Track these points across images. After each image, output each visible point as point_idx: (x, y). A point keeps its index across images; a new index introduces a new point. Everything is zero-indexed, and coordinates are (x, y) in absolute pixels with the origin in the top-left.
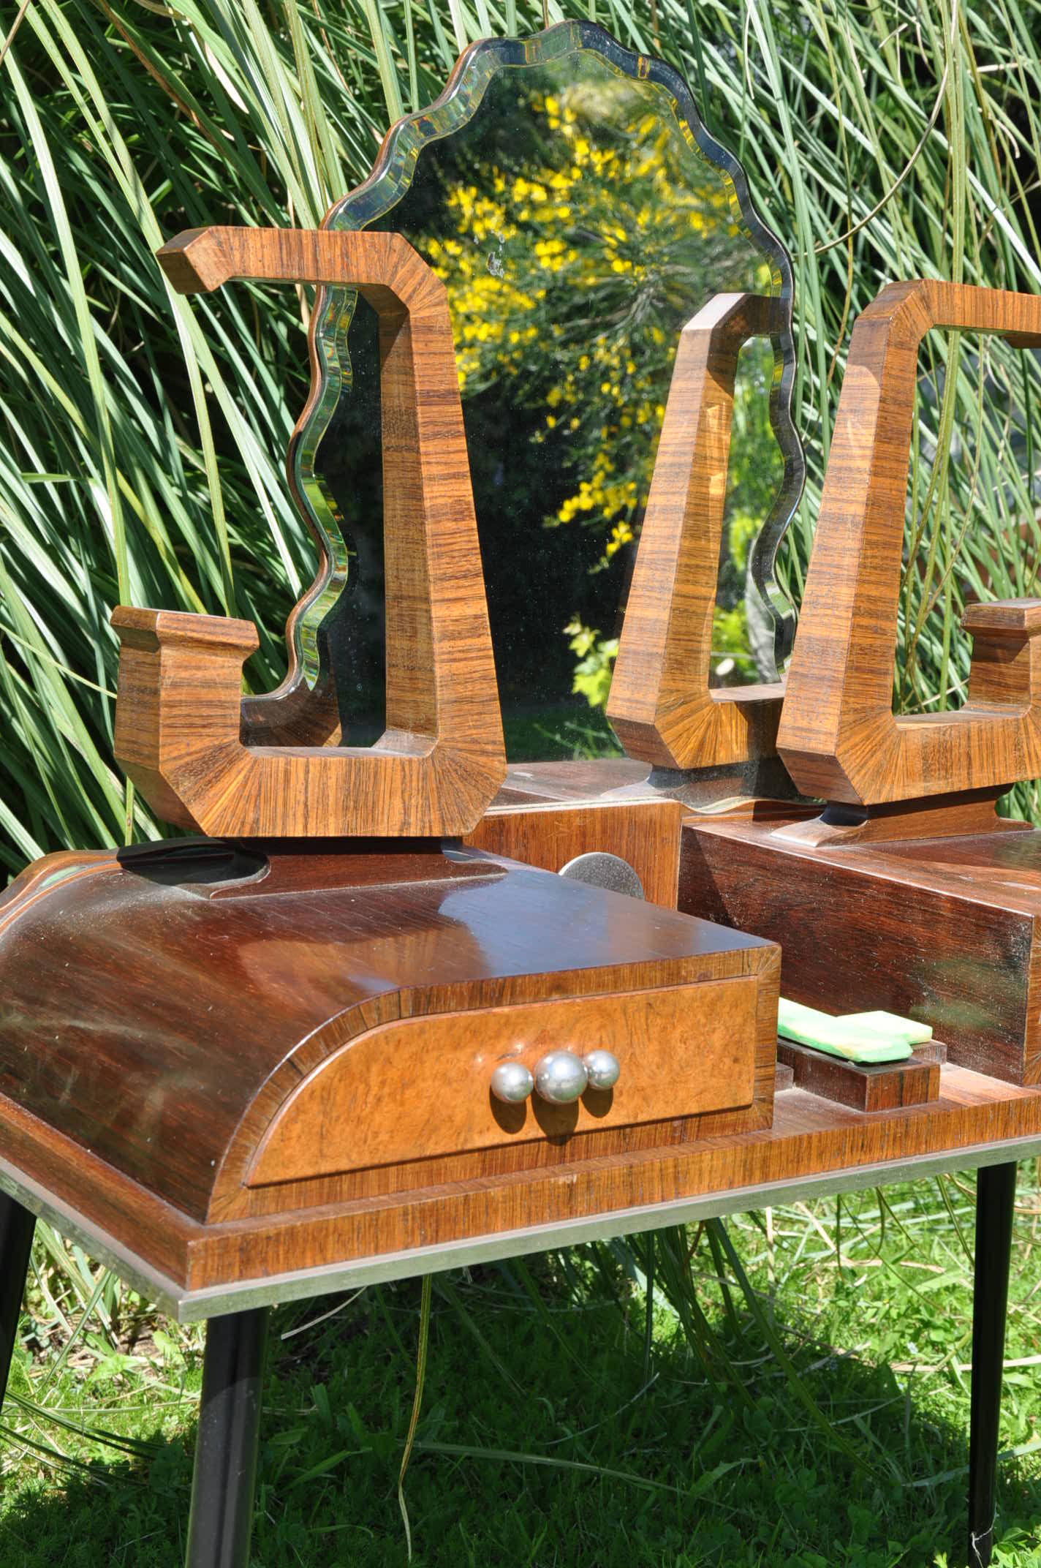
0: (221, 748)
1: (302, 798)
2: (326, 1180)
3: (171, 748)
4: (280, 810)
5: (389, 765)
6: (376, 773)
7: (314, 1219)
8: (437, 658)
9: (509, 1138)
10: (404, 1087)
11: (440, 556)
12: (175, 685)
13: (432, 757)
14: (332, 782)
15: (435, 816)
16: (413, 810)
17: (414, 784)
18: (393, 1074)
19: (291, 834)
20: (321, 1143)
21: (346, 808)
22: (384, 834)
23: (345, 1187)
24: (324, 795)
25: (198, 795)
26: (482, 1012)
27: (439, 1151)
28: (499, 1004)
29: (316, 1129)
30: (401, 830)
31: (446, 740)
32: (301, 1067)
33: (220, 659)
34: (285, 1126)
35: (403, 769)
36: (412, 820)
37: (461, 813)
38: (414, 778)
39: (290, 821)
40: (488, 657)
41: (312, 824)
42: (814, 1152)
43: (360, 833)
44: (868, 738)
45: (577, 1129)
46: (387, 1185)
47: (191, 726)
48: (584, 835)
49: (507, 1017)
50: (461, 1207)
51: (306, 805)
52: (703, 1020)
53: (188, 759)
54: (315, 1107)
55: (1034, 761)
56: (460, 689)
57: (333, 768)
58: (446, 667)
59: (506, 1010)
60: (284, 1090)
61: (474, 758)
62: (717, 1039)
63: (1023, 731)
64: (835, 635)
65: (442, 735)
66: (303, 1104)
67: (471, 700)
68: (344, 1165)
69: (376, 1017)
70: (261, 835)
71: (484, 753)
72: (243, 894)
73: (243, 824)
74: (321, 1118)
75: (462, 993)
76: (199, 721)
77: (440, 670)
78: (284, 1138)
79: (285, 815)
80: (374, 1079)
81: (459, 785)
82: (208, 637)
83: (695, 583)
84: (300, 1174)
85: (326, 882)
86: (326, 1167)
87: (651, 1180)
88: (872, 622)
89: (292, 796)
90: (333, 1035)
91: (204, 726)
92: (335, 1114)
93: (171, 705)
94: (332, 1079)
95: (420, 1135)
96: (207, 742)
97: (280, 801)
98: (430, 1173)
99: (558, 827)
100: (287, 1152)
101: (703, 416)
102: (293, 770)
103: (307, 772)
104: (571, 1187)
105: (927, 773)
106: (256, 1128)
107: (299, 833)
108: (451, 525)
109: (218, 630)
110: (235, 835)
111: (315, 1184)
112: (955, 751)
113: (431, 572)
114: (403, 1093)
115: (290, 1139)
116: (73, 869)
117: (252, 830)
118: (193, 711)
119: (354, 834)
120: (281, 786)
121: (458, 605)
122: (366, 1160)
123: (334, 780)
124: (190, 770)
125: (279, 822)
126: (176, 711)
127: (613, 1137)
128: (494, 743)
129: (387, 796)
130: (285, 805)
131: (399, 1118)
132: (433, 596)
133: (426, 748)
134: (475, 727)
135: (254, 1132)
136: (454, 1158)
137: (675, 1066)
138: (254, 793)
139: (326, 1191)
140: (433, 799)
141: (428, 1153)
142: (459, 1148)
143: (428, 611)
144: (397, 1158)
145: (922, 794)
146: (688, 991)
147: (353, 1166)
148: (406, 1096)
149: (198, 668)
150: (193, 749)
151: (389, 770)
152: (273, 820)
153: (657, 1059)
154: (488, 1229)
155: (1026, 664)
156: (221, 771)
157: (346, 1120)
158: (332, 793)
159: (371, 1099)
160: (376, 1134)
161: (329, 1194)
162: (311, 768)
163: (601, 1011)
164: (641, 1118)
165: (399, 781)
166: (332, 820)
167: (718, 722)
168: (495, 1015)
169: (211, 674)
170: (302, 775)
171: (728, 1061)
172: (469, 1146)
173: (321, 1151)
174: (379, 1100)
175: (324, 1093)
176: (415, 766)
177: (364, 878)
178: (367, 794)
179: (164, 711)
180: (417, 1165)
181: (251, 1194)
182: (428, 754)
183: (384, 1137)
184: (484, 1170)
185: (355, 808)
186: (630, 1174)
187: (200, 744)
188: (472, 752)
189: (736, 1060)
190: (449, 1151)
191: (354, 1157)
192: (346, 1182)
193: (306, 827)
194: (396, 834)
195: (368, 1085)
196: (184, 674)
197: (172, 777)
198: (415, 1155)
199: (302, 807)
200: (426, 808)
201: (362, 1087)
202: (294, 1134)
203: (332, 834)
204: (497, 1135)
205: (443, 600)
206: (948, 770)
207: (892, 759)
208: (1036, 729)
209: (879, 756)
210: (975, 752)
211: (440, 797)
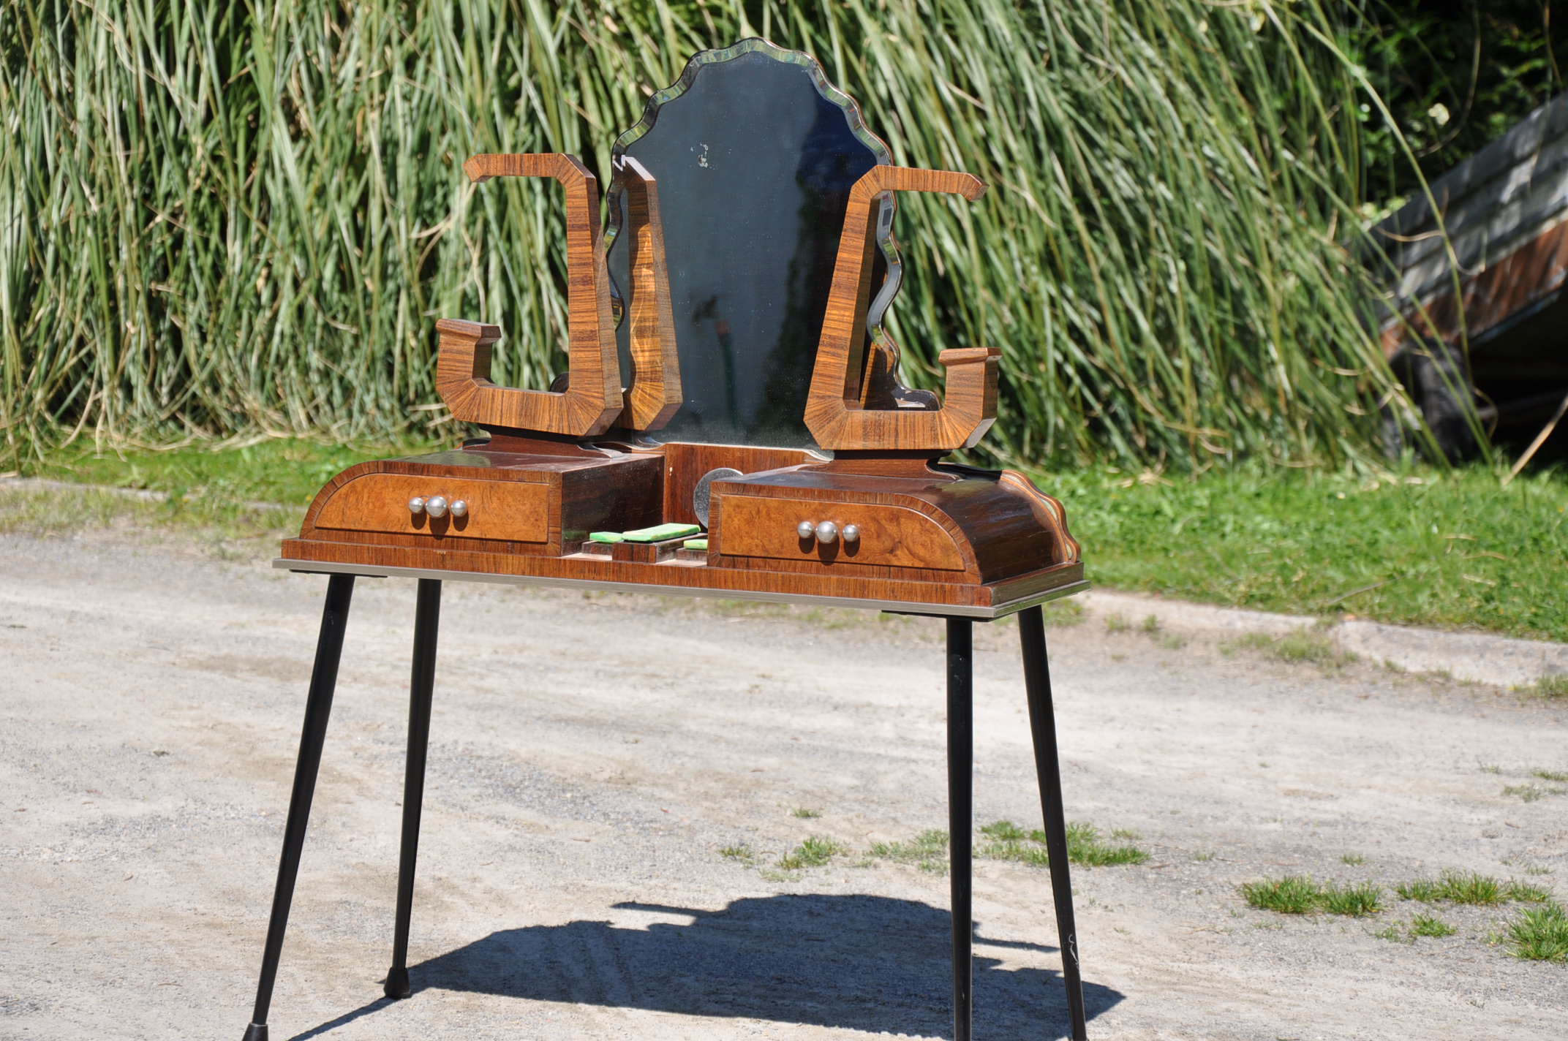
0: (463, 381)
1: (500, 407)
3: (441, 379)
4: (489, 412)
6: (536, 400)
9: (420, 531)
10: (378, 500)
12: (444, 351)
13: (565, 396)
15: (565, 424)
16: (554, 420)
17: (556, 408)
18: (373, 494)
19: (493, 424)
20: (344, 516)
21: (521, 415)
22: (539, 430)
24: (510, 407)
25: (452, 401)
28: (420, 474)
29: (341, 510)
30: (548, 429)
31: (573, 388)
32: (337, 484)
33: (464, 342)
35: (550, 400)
36: (554, 424)
37: (578, 424)
38: (556, 404)
39: (494, 417)
40: (597, 351)
41: (504, 420)
43: (527, 427)
44: (826, 412)
45: (450, 534)
46: (372, 540)
49: (423, 480)
50: (393, 553)
51: (502, 411)
52: (519, 499)
54: (341, 501)
55: (945, 438)
56: (581, 365)
57: (515, 396)
58: (575, 353)
59: (423, 477)
60: (330, 492)
62: (528, 508)
63: (937, 420)
65: (571, 386)
67: (586, 370)
69: (368, 470)
73: (471, 416)
74: (343, 506)
75: (405, 467)
76: (454, 368)
78: (328, 511)
79: (491, 415)
80: (366, 496)
84: (335, 527)
86: (345, 526)
87: (482, 562)
88: (832, 350)
89: (495, 406)
90: (349, 474)
91: (456, 371)
92: (349, 506)
93: (442, 360)
94: (348, 491)
95: (384, 522)
96: (457, 378)
97: (489, 408)
98: (391, 538)
100: (329, 517)
102: (496, 394)
103: (503, 396)
104: (443, 556)
105: (866, 436)
107: (498, 424)
108: (582, 287)
111: (342, 532)
112: (887, 427)
115: (330, 511)
117: (475, 419)
118: (453, 364)
119: (524, 428)
120: (490, 401)
122: (360, 527)
123: (515, 401)
125: (488, 417)
126: (444, 363)
128: (598, 392)
129: (541, 411)
130: (492, 410)
134: (589, 384)
136: (402, 536)
137: (505, 517)
138: (477, 403)
139: (348, 536)
140: (565, 416)
141: (389, 530)
144: (377, 529)
145: (862, 448)
147: (356, 528)
149: (455, 345)
150: (451, 380)
151: (543, 400)
152: (486, 416)
153: (496, 512)
158: (514, 407)
159: (364, 503)
164: (488, 537)
166: (514, 420)
168: (419, 478)
169: (461, 348)
170: (500, 397)
171: (532, 520)
172: (403, 531)
173: (342, 519)
174: (367, 504)
175: (345, 496)
176: (556, 399)
178: (531, 410)
179: (439, 362)
180: (386, 534)
181: (317, 530)
183: (370, 520)
185: (525, 415)
186: (472, 557)
187: (454, 378)
189: (537, 520)
190: (394, 531)
191: (355, 525)
192: (355, 535)
193: (501, 421)
194: (545, 430)
195: (363, 497)
196: (448, 347)
197: (441, 392)
199: (499, 412)
200: (561, 420)
201: (360, 497)
203: (513, 426)
204: (414, 529)
206: (880, 436)
207: (842, 426)
208: (948, 420)
209: (833, 423)
210: (901, 429)
211: (568, 415)
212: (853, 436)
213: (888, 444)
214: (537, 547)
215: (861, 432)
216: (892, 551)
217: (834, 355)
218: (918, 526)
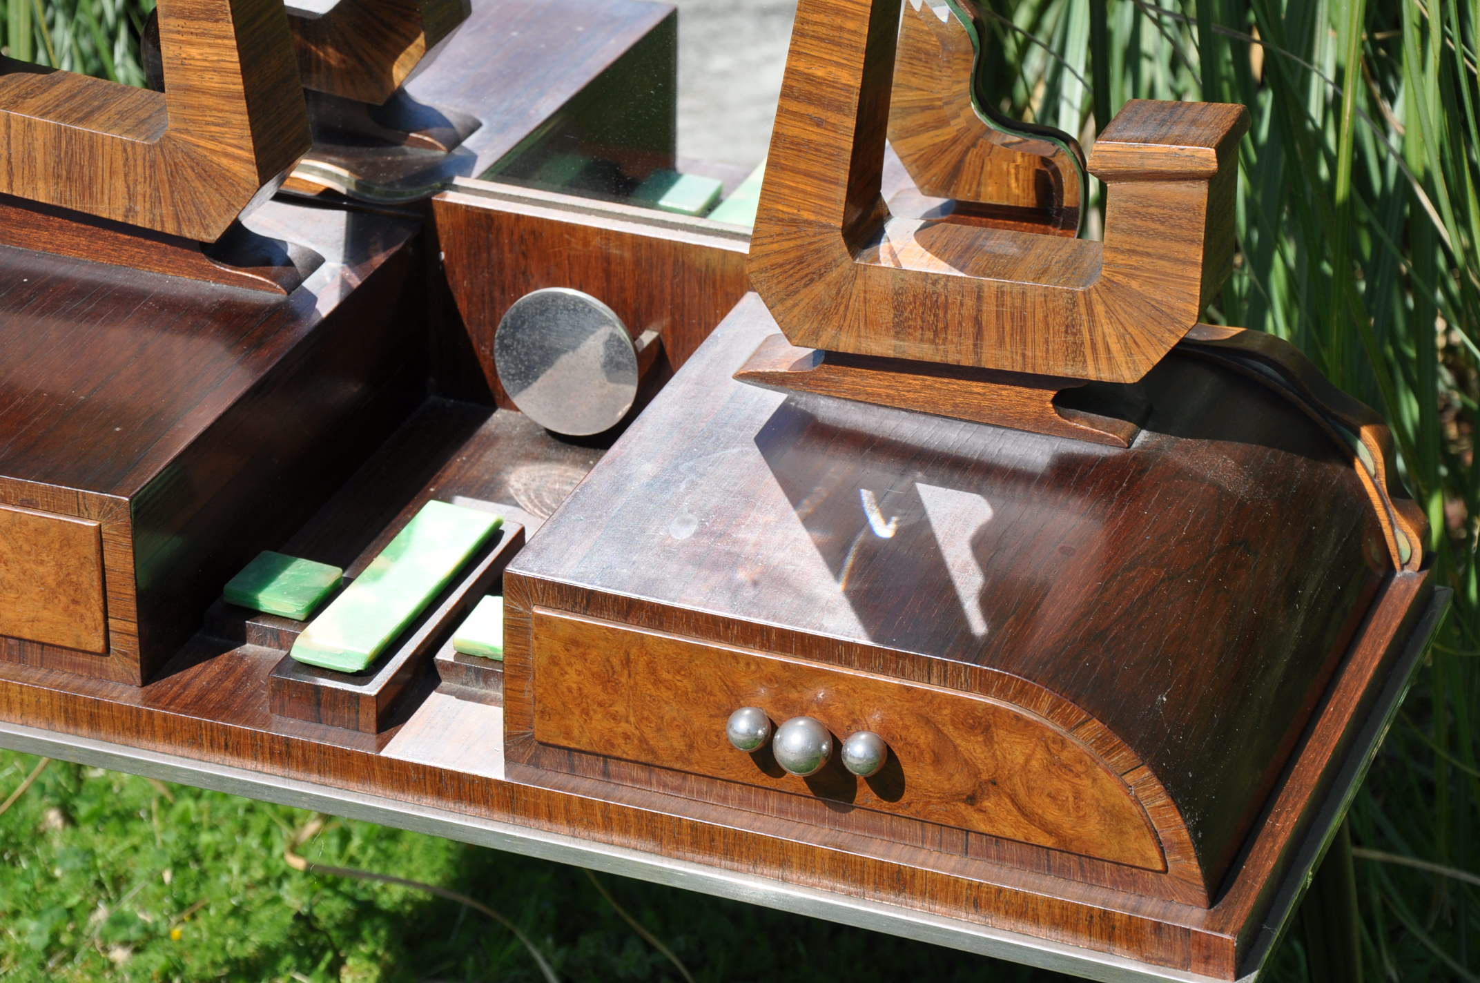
5: (108, 142)
6: (91, 147)
8: (163, 34)
13: (159, 145)
14: (39, 144)
15: (167, 210)
16: (140, 198)
17: (140, 170)
21: (58, 176)
24: (30, 156)
30: (126, 216)
31: (178, 130)
35: (125, 150)
36: (139, 208)
37: (201, 216)
38: (140, 162)
40: (228, 46)
41: (20, 183)
43: (76, 206)
48: (607, 259)
51: (9, 162)
55: (1102, 355)
56: (193, 75)
57: (40, 129)
63: (1083, 309)
65: (173, 123)
71: (227, 155)
88: (812, 110)
99: (569, 242)
103: (9, 126)
105: (900, 328)
112: (953, 311)
119: (68, 207)
123: (41, 141)
129: (107, 175)
140: (165, 193)
145: (891, 353)
151: (107, 149)
158: (39, 157)
162: (12, 123)
165: (121, 163)
166: (41, 185)
176: (139, 150)
178: (82, 167)
182: (157, 140)
185: (69, 179)
188: (211, 151)
193: (11, 187)
194: (120, 218)
200: (156, 201)
203: (40, 200)
206: (938, 332)
207: (840, 293)
208: (1109, 311)
209: (819, 288)
210: (989, 318)
211: (172, 192)
212: (869, 323)
213: (957, 352)
214: (81, 659)
215: (888, 315)
216: (971, 800)
217: (819, 123)
218: (1040, 754)
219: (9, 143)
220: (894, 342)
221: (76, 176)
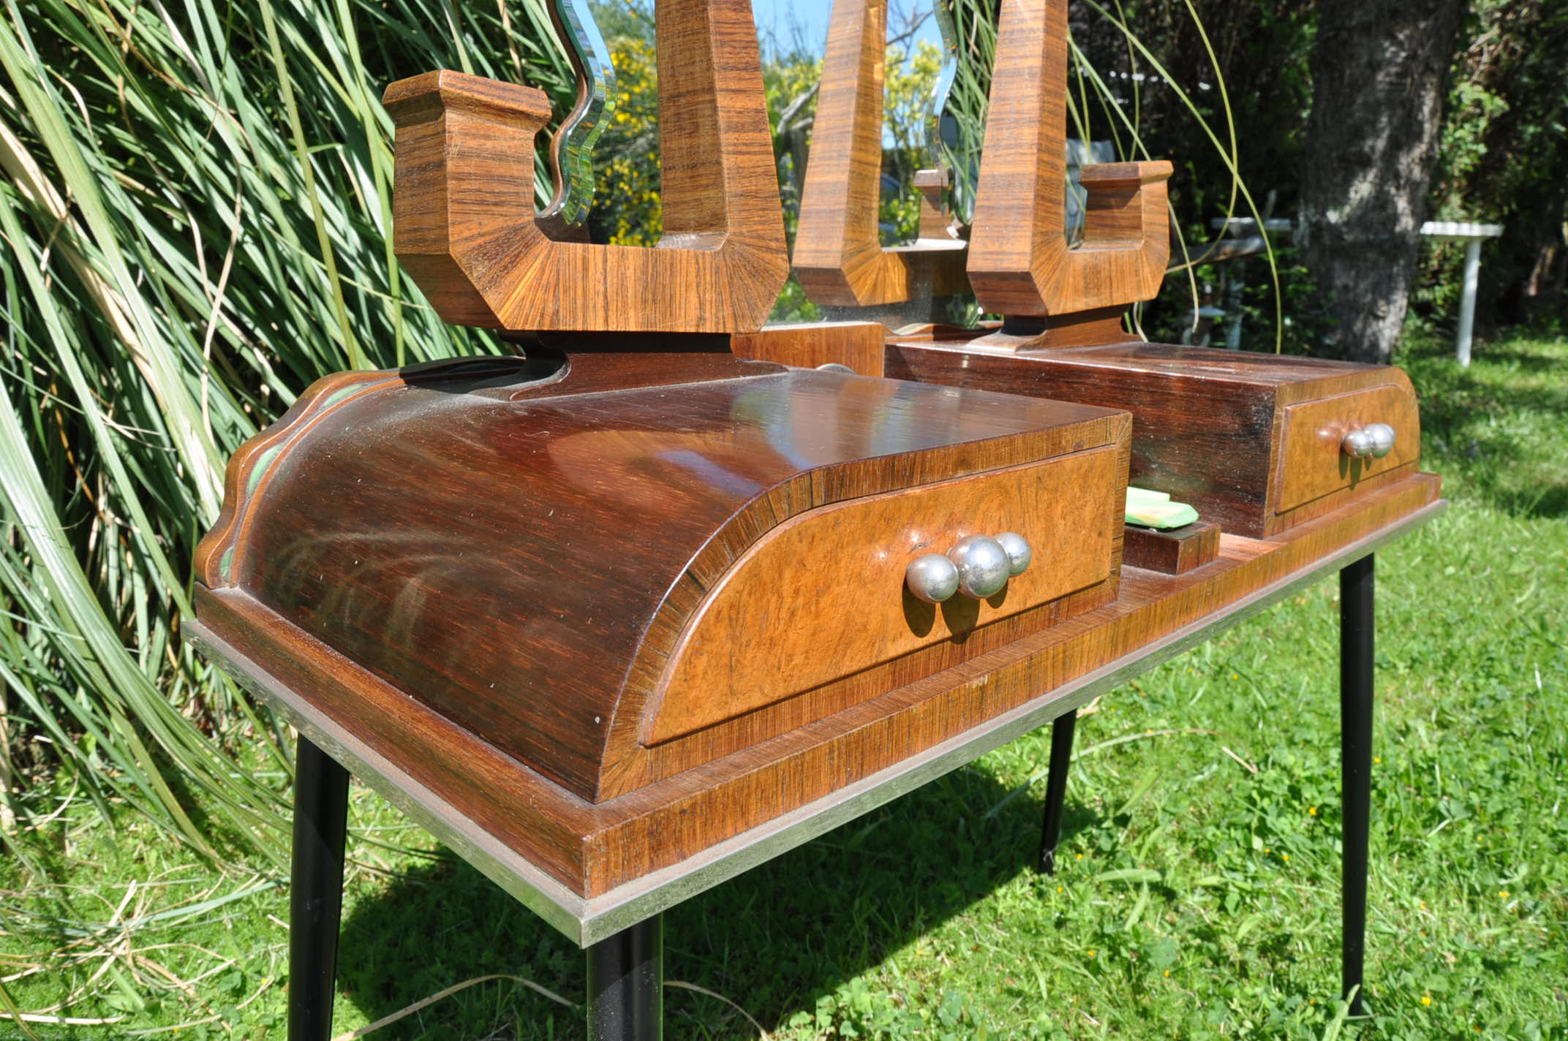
0: (516, 230)
1: (602, 289)
2: (736, 721)
3: (461, 227)
4: (580, 302)
5: (684, 257)
6: (672, 265)
7: (734, 778)
8: (723, 149)
9: (920, 642)
10: (819, 594)
11: (722, 44)
12: (462, 155)
13: (723, 250)
14: (630, 273)
15: (727, 311)
16: (708, 306)
17: (708, 277)
18: (807, 579)
19: (591, 328)
20: (730, 677)
21: (645, 301)
22: (682, 330)
23: (756, 727)
24: (622, 286)
25: (494, 282)
26: (896, 494)
27: (855, 668)
28: (910, 486)
29: (725, 660)
30: (698, 326)
31: (734, 234)
32: (703, 581)
33: (510, 130)
34: (688, 661)
35: (697, 263)
36: (707, 315)
37: (751, 310)
38: (708, 271)
39: (591, 314)
40: (767, 153)
41: (612, 318)
42: (1158, 620)
43: (659, 328)
44: (1050, 257)
45: (979, 623)
46: (800, 718)
47: (482, 203)
48: (814, 351)
49: (919, 498)
50: (885, 733)
51: (606, 297)
52: (1078, 494)
53: (481, 241)
54: (722, 631)
56: (745, 182)
57: (631, 257)
58: (733, 158)
59: (917, 491)
60: (684, 613)
61: (761, 254)
62: (1088, 513)
64: (1020, 169)
65: (731, 229)
66: (707, 630)
67: (755, 195)
68: (757, 701)
69: (786, 506)
70: (562, 328)
71: (769, 249)
72: (544, 395)
73: (542, 316)
74: (729, 645)
75: (874, 473)
76: (491, 199)
77: (727, 162)
78: (687, 676)
79: (585, 307)
80: (787, 589)
81: (748, 281)
82: (497, 102)
83: (867, 151)
84: (709, 721)
85: (626, 383)
86: (736, 707)
87: (1046, 670)
89: (591, 286)
90: (739, 535)
91: (496, 204)
92: (744, 640)
93: (460, 178)
94: (740, 593)
95: (836, 652)
96: (500, 222)
97: (579, 292)
98: (843, 695)
100: (692, 695)
101: (867, 16)
102: (591, 257)
103: (605, 261)
104: (982, 689)
105: (1086, 291)
106: (651, 666)
107: (600, 326)
109: (507, 94)
110: (535, 328)
111: (723, 729)
113: (715, 60)
114: (817, 603)
115: (693, 677)
116: (356, 387)
117: (552, 323)
118: (485, 187)
119: (654, 329)
120: (580, 275)
121: (741, 97)
122: (781, 692)
123: (632, 270)
124: (482, 253)
125: (580, 315)
126: (464, 185)
127: (1004, 628)
128: (777, 240)
129: (683, 289)
130: (585, 295)
131: (814, 634)
132: (718, 85)
133: (717, 243)
134: (761, 223)
135: (649, 674)
136: (866, 673)
137: (1057, 546)
138: (552, 281)
139: (736, 734)
140: (726, 296)
141: (843, 672)
142: (874, 661)
143: (713, 101)
144: (811, 685)
145: (1085, 308)
146: (1069, 461)
147: (768, 700)
148: (822, 606)
149: (487, 137)
150: (485, 229)
151: (684, 262)
152: (574, 311)
153: (1043, 539)
154: (910, 751)
155: (1138, 208)
156: (517, 256)
157: (758, 645)
158: (630, 284)
159: (784, 614)
160: (790, 657)
161: (739, 739)
162: (609, 256)
163: (1003, 489)
164: (1028, 606)
165: (694, 274)
166: (631, 313)
167: (886, 268)
168: (907, 497)
169: (502, 145)
170: (600, 265)
171: (1094, 535)
172: (883, 658)
173: (731, 687)
174: (793, 614)
175: (731, 613)
176: (708, 259)
177: (661, 378)
178: (664, 286)
179: (451, 184)
180: (830, 688)
181: (649, 754)
182: (719, 247)
183: (798, 659)
184: (894, 681)
185: (654, 301)
186: (1029, 667)
187: (493, 224)
188: (759, 248)
189: (1100, 534)
190: (863, 666)
191: (767, 689)
192: (757, 721)
193: (606, 321)
194: (693, 330)
195: (780, 597)
196: (472, 143)
197: (464, 261)
198: (830, 677)
199: (601, 298)
200: (720, 304)
201: (774, 599)
202: (699, 670)
203: (632, 328)
204: (910, 641)
205: (727, 90)
206: (1098, 289)
207: (1065, 277)
209: (1057, 273)
210: (1114, 275)
211: (731, 293)
212: (1076, 290)
213: (1106, 300)
215: (1082, 283)
219: (605, 278)
220: (1085, 300)
221: (659, 297)
